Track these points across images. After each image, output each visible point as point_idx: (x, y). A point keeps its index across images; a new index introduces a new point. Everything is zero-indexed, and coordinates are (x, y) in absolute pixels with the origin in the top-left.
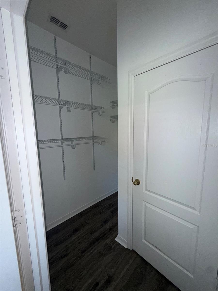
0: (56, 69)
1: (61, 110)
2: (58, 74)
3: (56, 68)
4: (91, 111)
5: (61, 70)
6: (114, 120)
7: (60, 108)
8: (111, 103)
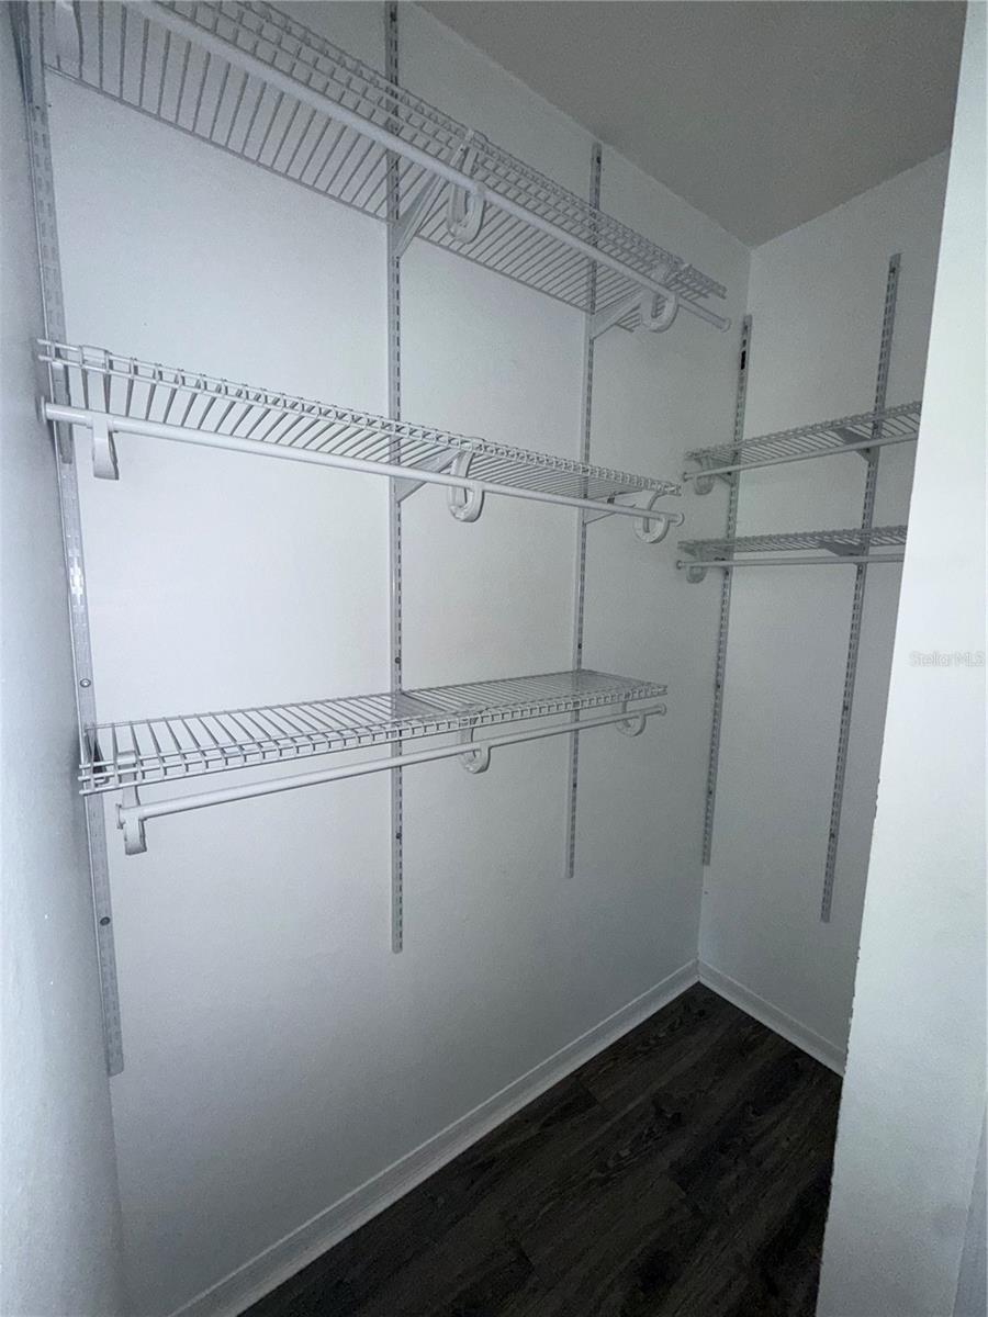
0: (384, 225)
1: (402, 503)
2: (395, 263)
3: (387, 219)
4: (576, 512)
5: (416, 234)
6: (702, 568)
7: (401, 492)
8: (694, 463)
